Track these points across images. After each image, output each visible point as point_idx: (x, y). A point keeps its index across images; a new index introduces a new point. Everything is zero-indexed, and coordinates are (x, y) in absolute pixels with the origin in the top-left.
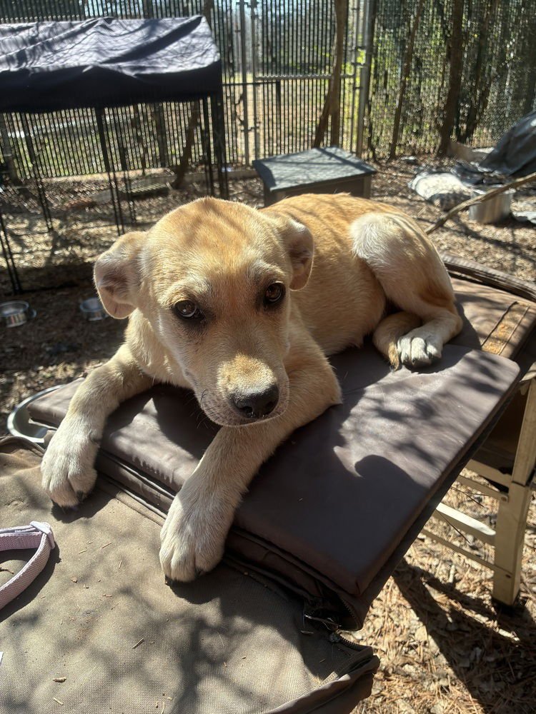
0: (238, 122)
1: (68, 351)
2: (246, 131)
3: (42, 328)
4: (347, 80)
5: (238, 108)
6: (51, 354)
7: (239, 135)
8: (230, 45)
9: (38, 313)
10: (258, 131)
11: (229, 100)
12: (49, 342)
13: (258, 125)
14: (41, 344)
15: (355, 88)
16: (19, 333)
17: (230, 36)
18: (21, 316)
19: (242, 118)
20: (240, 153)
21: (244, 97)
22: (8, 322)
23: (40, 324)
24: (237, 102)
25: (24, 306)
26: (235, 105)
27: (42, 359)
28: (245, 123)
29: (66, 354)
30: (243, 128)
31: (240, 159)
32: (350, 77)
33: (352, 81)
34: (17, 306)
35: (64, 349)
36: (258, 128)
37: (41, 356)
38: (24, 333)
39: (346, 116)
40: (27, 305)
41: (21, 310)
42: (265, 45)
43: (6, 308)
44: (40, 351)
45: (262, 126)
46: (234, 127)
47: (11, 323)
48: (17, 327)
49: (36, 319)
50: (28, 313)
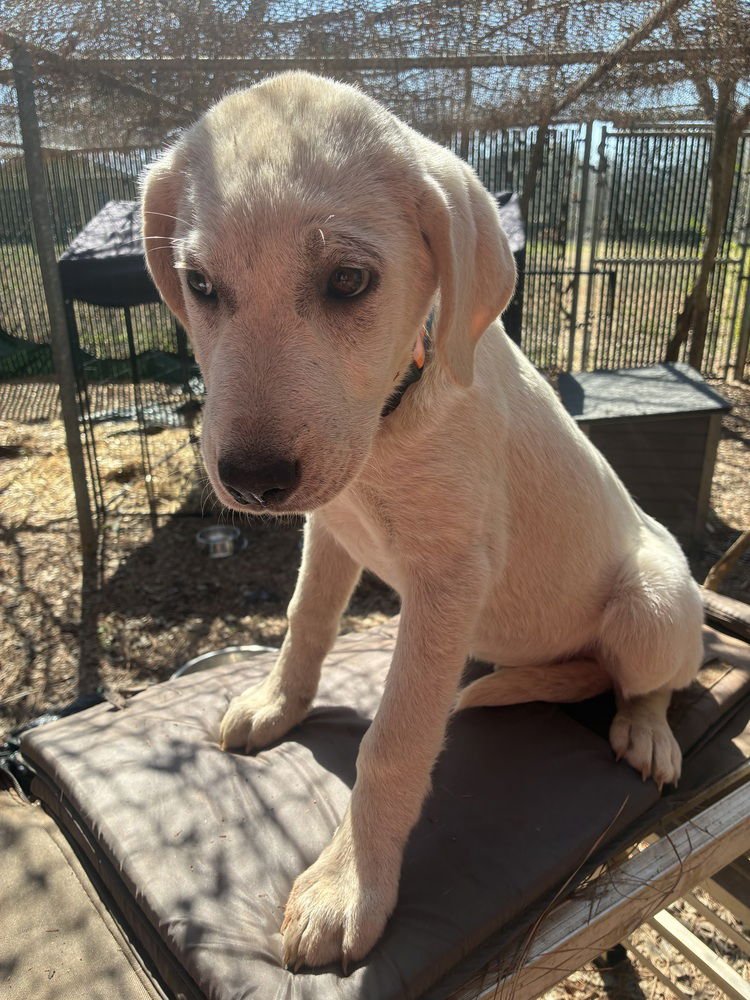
0: (563, 316)
1: (269, 600)
2: (572, 328)
3: (248, 565)
4: (730, 267)
5: (565, 297)
6: (248, 600)
7: (561, 333)
8: (563, 219)
9: (250, 543)
10: (589, 328)
11: (553, 288)
12: (250, 584)
13: (590, 321)
14: (239, 585)
15: (741, 278)
16: (220, 566)
17: (565, 208)
18: (228, 545)
19: (569, 310)
20: (559, 356)
21: (574, 285)
22: (212, 550)
23: (248, 559)
24: (564, 289)
25: (235, 533)
26: (561, 294)
27: (237, 605)
28: (572, 317)
29: (267, 604)
30: (568, 323)
31: (559, 363)
32: (735, 263)
33: (738, 267)
34: (226, 532)
35: (265, 596)
36: (591, 324)
37: (237, 601)
38: (226, 568)
39: (724, 315)
40: (239, 533)
41: (231, 538)
42: (613, 218)
43: (215, 532)
44: (237, 594)
45: (596, 321)
46: (556, 322)
47: (215, 551)
48: (220, 560)
49: (245, 551)
50: (237, 543)
